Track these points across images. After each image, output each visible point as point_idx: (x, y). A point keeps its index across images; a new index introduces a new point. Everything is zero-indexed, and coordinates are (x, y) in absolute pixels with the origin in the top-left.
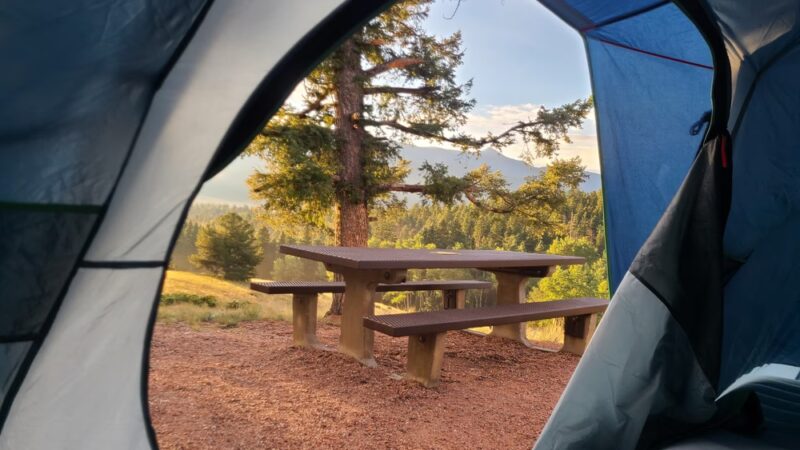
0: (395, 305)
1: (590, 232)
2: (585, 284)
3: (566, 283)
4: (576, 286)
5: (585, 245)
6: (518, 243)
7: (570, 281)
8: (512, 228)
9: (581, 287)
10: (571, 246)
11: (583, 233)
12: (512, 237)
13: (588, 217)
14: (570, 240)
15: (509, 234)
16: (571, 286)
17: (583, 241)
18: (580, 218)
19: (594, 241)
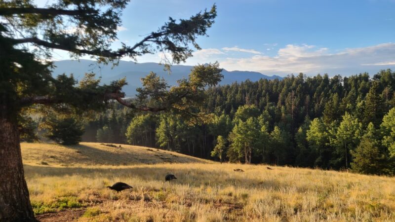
0: (162, 148)
1: (256, 101)
2: (255, 128)
3: (246, 128)
4: (250, 129)
5: (254, 108)
6: (222, 110)
7: (247, 127)
8: (219, 103)
9: (253, 130)
10: (247, 109)
11: (253, 102)
12: (219, 107)
13: (255, 94)
14: (246, 107)
15: (217, 106)
16: (248, 130)
17: (252, 106)
18: (251, 95)
19: (258, 106)
